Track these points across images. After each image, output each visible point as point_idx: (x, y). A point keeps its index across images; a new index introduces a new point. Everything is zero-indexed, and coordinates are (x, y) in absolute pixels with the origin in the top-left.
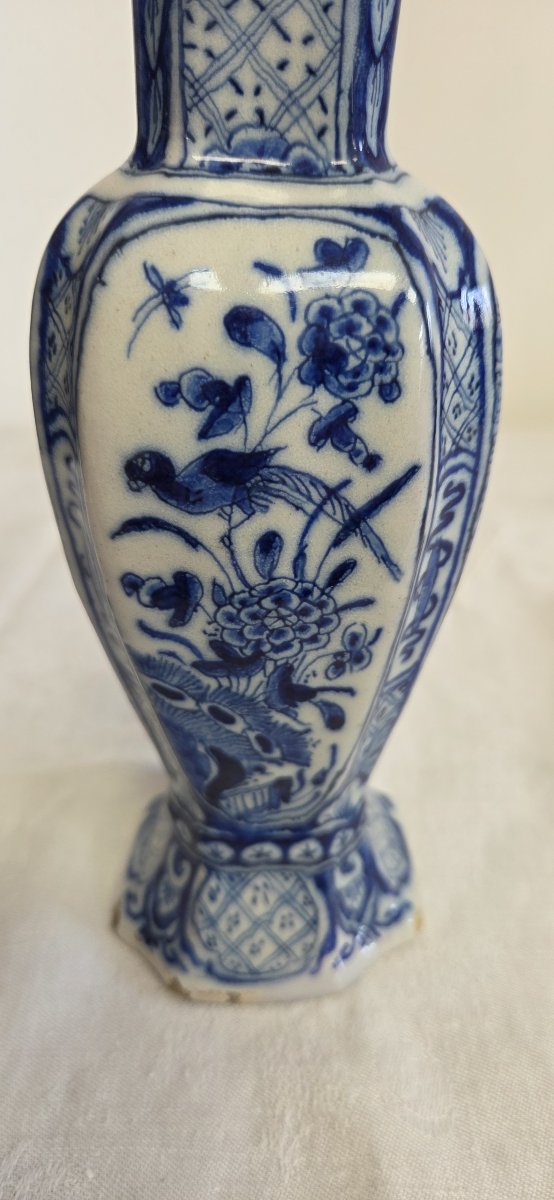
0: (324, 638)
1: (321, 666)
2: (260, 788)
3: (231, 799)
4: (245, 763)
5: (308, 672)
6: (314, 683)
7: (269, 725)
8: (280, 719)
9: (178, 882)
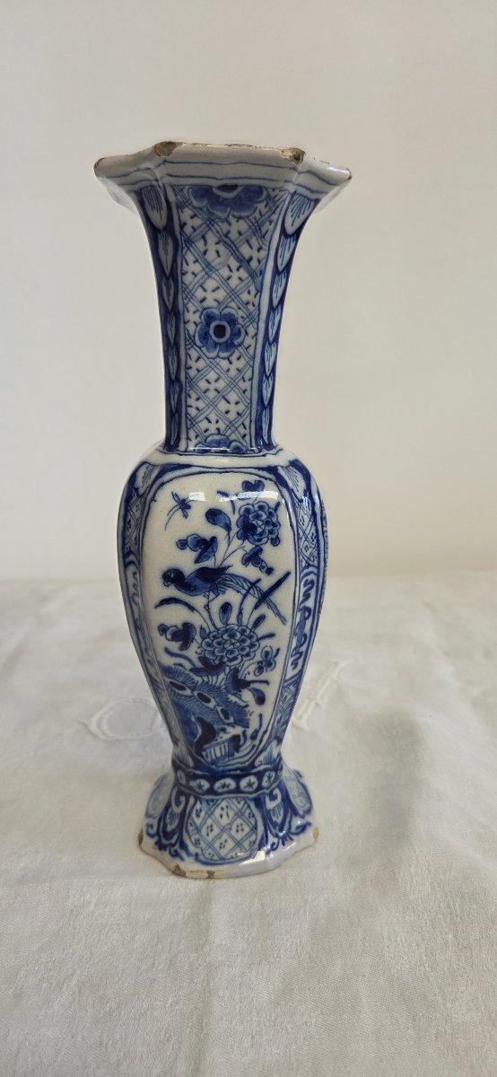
0: (252, 654)
1: (252, 668)
2: (223, 742)
3: (208, 751)
4: (215, 726)
5: (246, 672)
6: (250, 677)
7: (228, 702)
8: (233, 698)
9: (177, 810)
